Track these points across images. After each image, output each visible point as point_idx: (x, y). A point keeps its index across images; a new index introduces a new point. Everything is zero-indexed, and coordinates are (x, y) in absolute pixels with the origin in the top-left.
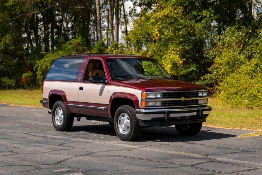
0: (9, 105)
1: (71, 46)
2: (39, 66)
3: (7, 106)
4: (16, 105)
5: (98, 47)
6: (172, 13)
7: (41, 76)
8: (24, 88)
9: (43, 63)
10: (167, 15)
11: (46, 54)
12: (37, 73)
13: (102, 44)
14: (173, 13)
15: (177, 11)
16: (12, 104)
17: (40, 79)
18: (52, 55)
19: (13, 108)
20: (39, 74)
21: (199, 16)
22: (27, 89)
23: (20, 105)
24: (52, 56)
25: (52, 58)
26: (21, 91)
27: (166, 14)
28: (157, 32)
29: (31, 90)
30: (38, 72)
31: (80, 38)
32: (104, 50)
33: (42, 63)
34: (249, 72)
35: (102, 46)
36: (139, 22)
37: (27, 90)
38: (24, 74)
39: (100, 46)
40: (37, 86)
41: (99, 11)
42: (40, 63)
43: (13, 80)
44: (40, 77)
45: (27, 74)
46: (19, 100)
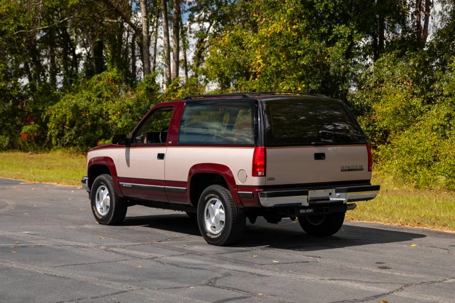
0: (22, 182)
1: (101, 82)
2: (51, 115)
3: (17, 183)
4: (33, 182)
5: (146, 85)
6: (287, 30)
7: (56, 131)
8: (24, 149)
9: (59, 109)
10: (279, 32)
11: (64, 95)
12: (49, 125)
13: (151, 80)
14: (289, 30)
15: (297, 26)
16: (24, 179)
17: (53, 135)
18: (73, 97)
19: (33, 189)
20: (51, 127)
21: (331, 35)
22: (28, 152)
23: (40, 182)
24: (73, 99)
25: (74, 101)
26: (20, 154)
27: (279, 30)
28: (260, 61)
29: (37, 153)
30: (51, 123)
31: (115, 69)
32: (154, 89)
33: (56, 110)
34: (436, 127)
35: (152, 83)
36: (222, 45)
37: (28, 154)
38: (24, 127)
39: (149, 83)
40: (45, 147)
41: (146, 27)
42: (54, 109)
43: (4, 136)
44: (54, 133)
45: (29, 127)
46: (31, 171)
